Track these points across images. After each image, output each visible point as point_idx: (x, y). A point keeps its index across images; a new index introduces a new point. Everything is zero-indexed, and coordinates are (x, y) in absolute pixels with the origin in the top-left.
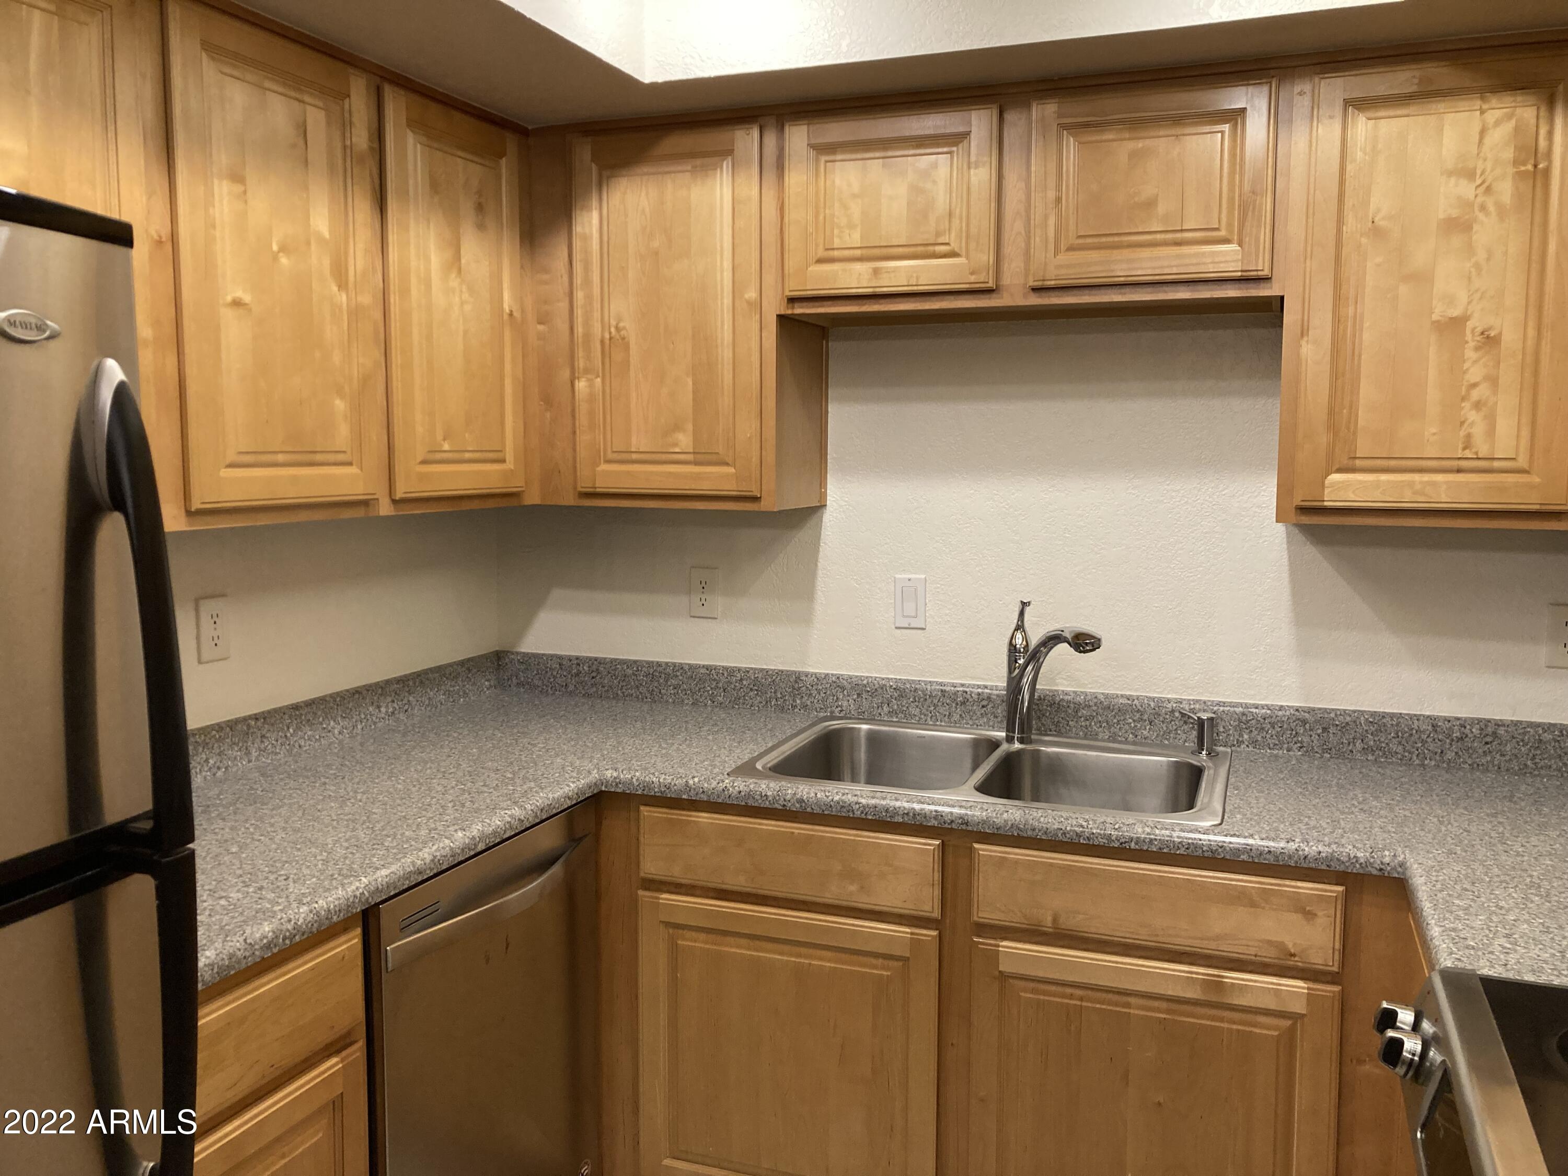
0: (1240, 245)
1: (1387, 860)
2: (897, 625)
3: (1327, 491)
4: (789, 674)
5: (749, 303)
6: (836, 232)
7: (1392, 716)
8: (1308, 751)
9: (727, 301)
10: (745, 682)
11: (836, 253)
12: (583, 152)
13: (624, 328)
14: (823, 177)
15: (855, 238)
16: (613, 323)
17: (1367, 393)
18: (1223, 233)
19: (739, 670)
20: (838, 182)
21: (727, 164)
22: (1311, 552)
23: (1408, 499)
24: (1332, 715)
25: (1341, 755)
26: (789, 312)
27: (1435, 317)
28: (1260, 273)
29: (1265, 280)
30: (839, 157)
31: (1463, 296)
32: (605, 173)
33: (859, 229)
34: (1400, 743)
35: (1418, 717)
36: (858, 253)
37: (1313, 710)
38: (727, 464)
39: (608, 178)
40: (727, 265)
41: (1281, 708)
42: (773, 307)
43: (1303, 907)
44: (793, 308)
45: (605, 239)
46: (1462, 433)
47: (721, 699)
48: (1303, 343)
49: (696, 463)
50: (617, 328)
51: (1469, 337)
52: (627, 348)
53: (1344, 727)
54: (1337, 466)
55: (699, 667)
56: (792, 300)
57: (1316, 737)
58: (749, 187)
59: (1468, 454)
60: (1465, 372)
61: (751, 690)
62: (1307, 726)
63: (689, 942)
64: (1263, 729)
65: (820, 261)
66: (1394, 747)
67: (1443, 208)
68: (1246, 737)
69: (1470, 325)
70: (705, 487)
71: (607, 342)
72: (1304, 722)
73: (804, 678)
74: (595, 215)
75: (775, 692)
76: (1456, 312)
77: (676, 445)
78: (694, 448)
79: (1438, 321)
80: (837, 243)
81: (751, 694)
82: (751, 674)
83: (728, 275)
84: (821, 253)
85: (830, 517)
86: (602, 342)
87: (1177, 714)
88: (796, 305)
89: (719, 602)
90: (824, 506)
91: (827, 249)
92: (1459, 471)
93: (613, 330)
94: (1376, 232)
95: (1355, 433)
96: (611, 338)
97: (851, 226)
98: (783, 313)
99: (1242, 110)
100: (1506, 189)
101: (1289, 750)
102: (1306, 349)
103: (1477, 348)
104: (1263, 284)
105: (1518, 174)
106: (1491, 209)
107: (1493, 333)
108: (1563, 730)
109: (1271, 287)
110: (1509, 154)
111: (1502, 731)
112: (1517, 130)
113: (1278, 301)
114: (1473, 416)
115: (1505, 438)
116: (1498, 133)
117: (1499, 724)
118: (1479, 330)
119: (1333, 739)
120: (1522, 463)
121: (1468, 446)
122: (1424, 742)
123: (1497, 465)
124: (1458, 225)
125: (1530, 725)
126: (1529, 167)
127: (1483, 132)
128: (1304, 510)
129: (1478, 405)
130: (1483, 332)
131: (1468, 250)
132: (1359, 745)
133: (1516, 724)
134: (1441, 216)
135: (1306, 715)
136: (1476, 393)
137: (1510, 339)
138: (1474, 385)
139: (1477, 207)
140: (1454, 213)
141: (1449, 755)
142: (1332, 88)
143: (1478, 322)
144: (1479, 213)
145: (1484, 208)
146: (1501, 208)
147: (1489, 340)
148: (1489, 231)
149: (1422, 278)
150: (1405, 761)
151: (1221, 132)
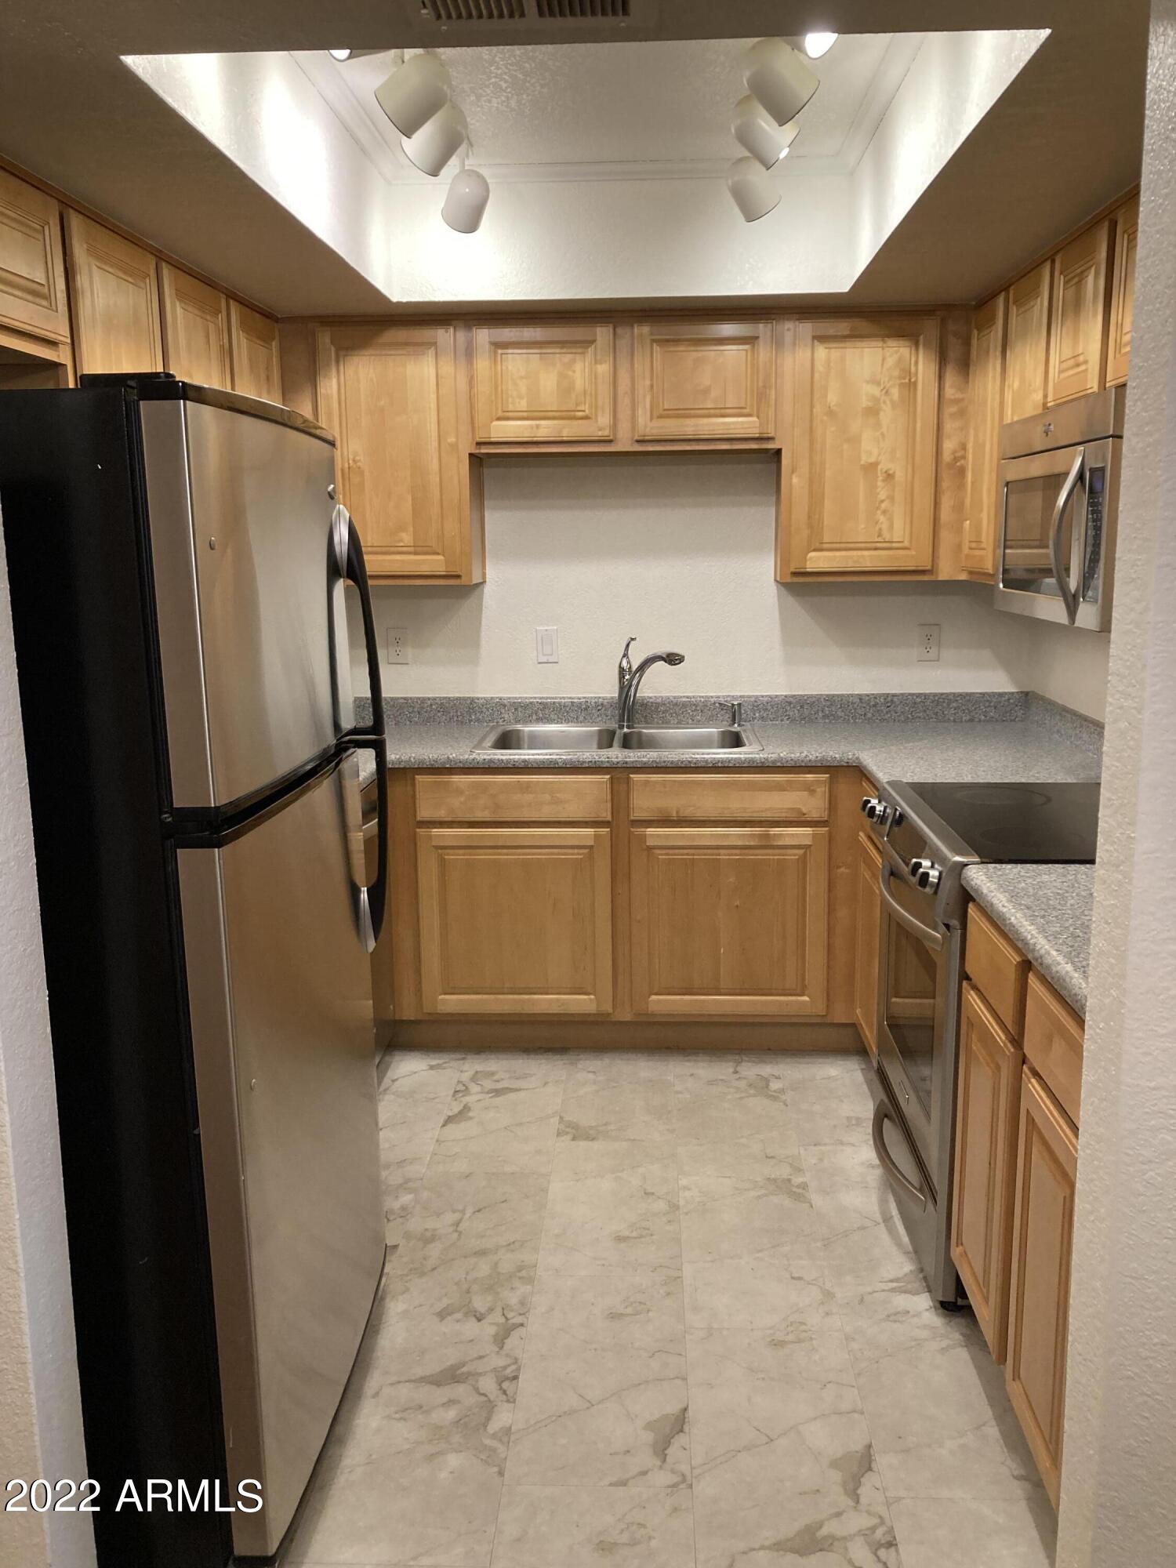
0: (758, 417)
1: (850, 757)
2: (539, 661)
3: (808, 563)
4: (465, 699)
5: (451, 445)
6: (510, 400)
7: (838, 696)
8: (792, 720)
9: (435, 444)
10: (434, 707)
11: (510, 414)
12: (324, 338)
13: (360, 461)
14: (499, 363)
15: (523, 405)
16: (351, 457)
17: (828, 507)
18: (747, 411)
19: (429, 699)
20: (510, 368)
21: (431, 352)
22: (791, 600)
23: (850, 566)
24: (805, 698)
25: (811, 721)
26: (477, 451)
27: (862, 462)
28: (770, 435)
29: (771, 439)
30: (510, 351)
31: (875, 451)
32: (342, 353)
33: (525, 400)
34: (843, 711)
35: (852, 695)
36: (525, 414)
37: (795, 696)
38: (438, 554)
39: (345, 356)
40: (434, 419)
41: (777, 696)
42: (466, 448)
43: (809, 789)
44: (480, 449)
45: (343, 398)
46: (877, 528)
47: (416, 719)
48: (794, 476)
49: (416, 553)
50: (354, 461)
51: (879, 475)
52: (362, 473)
53: (812, 705)
54: (812, 549)
55: (398, 698)
56: (479, 444)
57: (796, 712)
58: (448, 368)
59: (880, 539)
60: (878, 494)
61: (439, 711)
62: (792, 706)
63: (451, 856)
64: (765, 709)
65: (499, 419)
66: (840, 713)
67: (865, 403)
68: (757, 715)
69: (879, 467)
70: (425, 569)
71: (347, 470)
72: (790, 703)
73: (477, 701)
74: (334, 381)
75: (457, 712)
76: (872, 460)
77: (401, 541)
78: (414, 543)
79: (864, 465)
80: (511, 408)
81: (439, 714)
82: (438, 701)
83: (434, 427)
84: (500, 414)
85: (488, 589)
86: (342, 470)
87: (717, 705)
88: (483, 447)
89: (410, 652)
90: (485, 582)
91: (504, 411)
92: (876, 549)
93: (351, 462)
94: (830, 413)
95: (822, 528)
96: (349, 468)
97: (520, 397)
98: (473, 452)
99: (757, 338)
100: (895, 392)
101: (782, 720)
102: (795, 480)
103: (883, 481)
104: (771, 442)
105: (901, 385)
106: (888, 402)
107: (891, 472)
108: (926, 696)
109: (775, 443)
110: (896, 373)
111: (895, 699)
112: (900, 360)
113: (779, 452)
114: (882, 518)
115: (898, 529)
116: (891, 361)
117: (894, 695)
118: (884, 470)
119: (806, 712)
120: (906, 544)
121: (879, 535)
122: (855, 709)
123: (894, 545)
124: (872, 411)
125: (910, 694)
126: (907, 381)
127: (884, 359)
128: (795, 574)
129: (884, 512)
130: (886, 472)
131: (878, 425)
132: (821, 714)
133: (902, 694)
134: (864, 406)
135: (791, 699)
136: (883, 506)
137: (899, 475)
138: (882, 501)
139: (882, 401)
140: (870, 404)
141: (869, 715)
142: (806, 328)
143: (884, 466)
144: (882, 405)
145: (884, 402)
146: (893, 402)
147: (889, 476)
148: (887, 415)
149: (855, 441)
150: (846, 721)
151: (746, 350)
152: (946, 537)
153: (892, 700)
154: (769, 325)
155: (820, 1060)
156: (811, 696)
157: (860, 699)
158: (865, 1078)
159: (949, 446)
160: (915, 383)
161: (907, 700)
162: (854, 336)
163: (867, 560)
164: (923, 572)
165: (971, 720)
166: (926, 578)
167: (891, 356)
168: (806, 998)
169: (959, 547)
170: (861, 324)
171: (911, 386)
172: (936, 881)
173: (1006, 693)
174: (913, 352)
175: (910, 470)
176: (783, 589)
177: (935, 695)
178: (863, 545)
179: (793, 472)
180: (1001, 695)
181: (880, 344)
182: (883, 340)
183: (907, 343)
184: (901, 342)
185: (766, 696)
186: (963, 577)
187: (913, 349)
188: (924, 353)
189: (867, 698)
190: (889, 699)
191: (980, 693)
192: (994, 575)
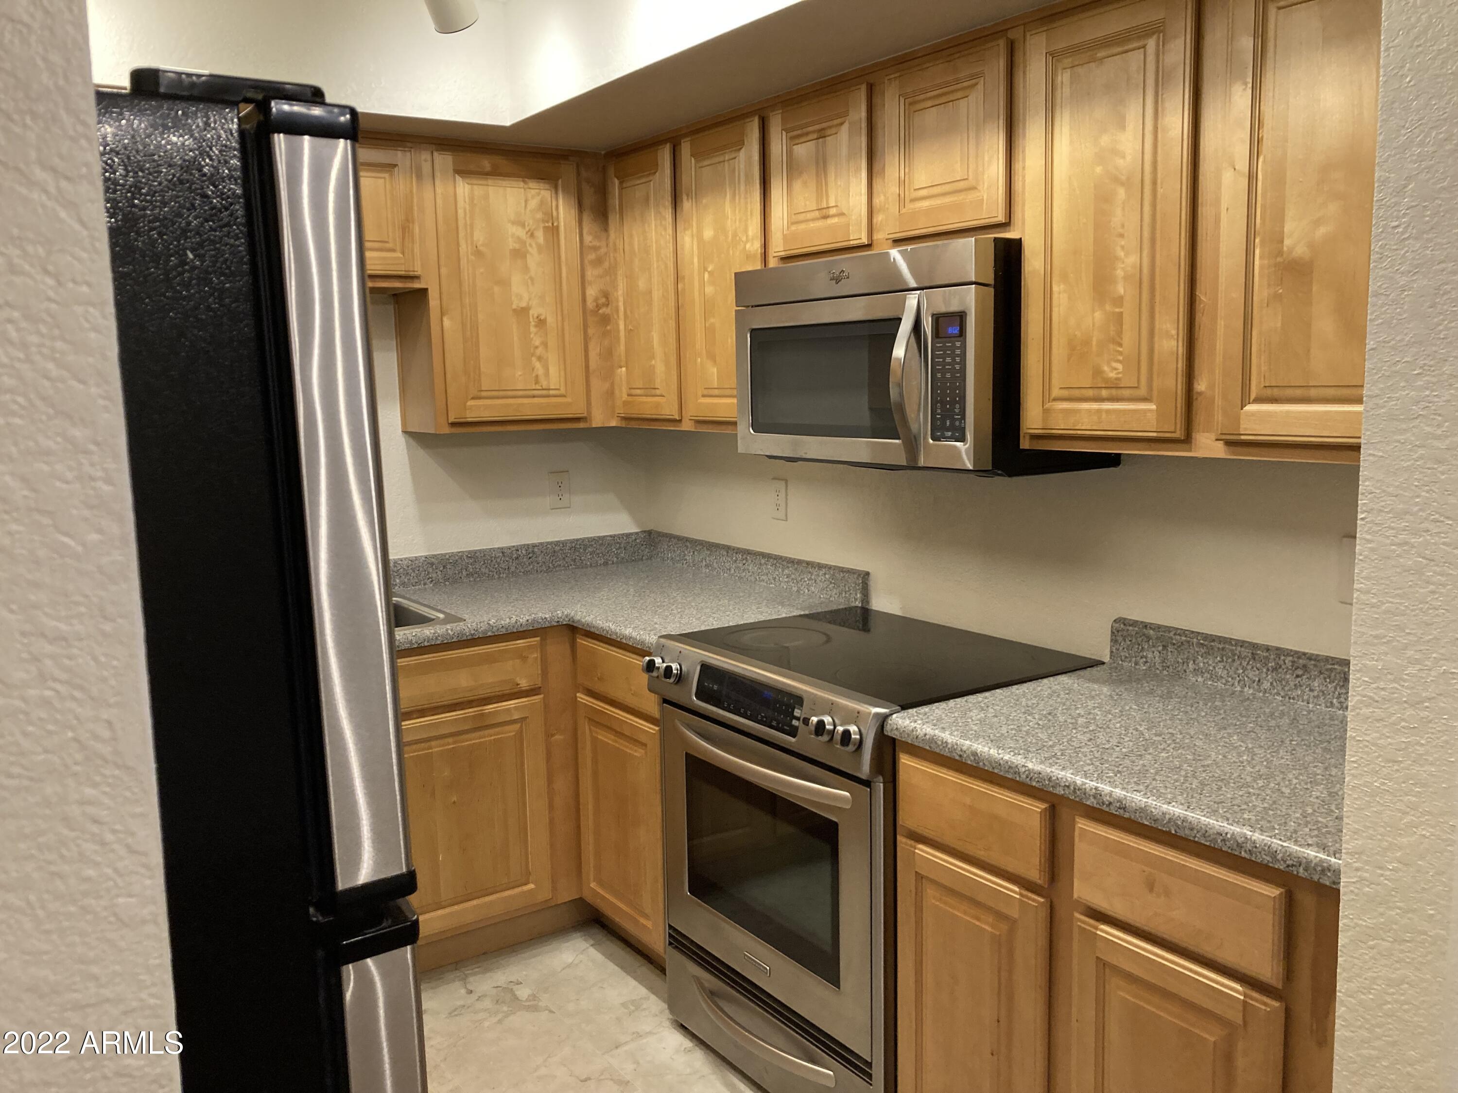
0: (403, 253)
1: (560, 615)
3: (468, 412)
7: (480, 551)
8: (436, 583)
17: (484, 352)
18: (390, 245)
22: (421, 453)
23: (513, 414)
24: (447, 557)
25: (455, 582)
27: (514, 307)
28: (416, 273)
29: (417, 277)
31: (526, 296)
34: (486, 567)
35: (493, 549)
37: (435, 555)
43: (521, 656)
46: (534, 375)
48: (445, 319)
51: (531, 320)
53: (455, 563)
54: (471, 396)
57: (439, 573)
59: (537, 387)
60: (532, 339)
62: (434, 567)
64: (407, 574)
66: (483, 570)
67: (511, 244)
68: (398, 581)
69: (531, 312)
72: (432, 564)
76: (523, 304)
79: (515, 309)
92: (534, 397)
94: (478, 253)
95: (480, 376)
99: (395, 165)
100: (540, 235)
101: (425, 584)
102: (447, 322)
103: (536, 326)
104: (415, 280)
105: (544, 227)
106: (534, 245)
107: (542, 317)
108: (564, 543)
109: (420, 282)
110: (539, 216)
111: (536, 550)
112: (542, 203)
113: (425, 291)
114: (538, 365)
115: (554, 378)
116: (533, 203)
117: (534, 546)
118: (536, 315)
119: (450, 572)
120: (562, 391)
121: (537, 382)
122: (499, 564)
123: (552, 392)
124: (519, 254)
125: (548, 543)
126: (550, 224)
127: (526, 201)
128: (453, 424)
129: (540, 358)
130: (538, 317)
131: (526, 269)
132: (464, 573)
133: (541, 544)
134: (511, 247)
135: (433, 560)
136: (539, 351)
137: (551, 320)
138: (537, 347)
139: (528, 245)
140: (517, 246)
141: (513, 569)
142: (444, 160)
143: (533, 312)
144: (529, 248)
145: (531, 245)
146: (539, 247)
147: (541, 322)
148: (535, 259)
149: (505, 283)
150: (490, 578)
151: (384, 178)
152: (598, 386)
153: (533, 551)
154: (408, 154)
155: (546, 948)
156: (452, 555)
157: (503, 553)
159: (592, 292)
160: (558, 227)
161: (547, 549)
162: (495, 173)
163: (530, 408)
164: (578, 420)
165: (606, 564)
166: (582, 425)
167: (533, 197)
168: (531, 886)
169: (610, 394)
170: (500, 160)
171: (553, 231)
172: (858, 737)
173: (631, 534)
174: (553, 195)
175: (560, 318)
176: (411, 441)
177: (572, 541)
178: (521, 393)
179: (442, 314)
180: (628, 535)
181: (522, 184)
182: (523, 181)
183: (547, 186)
184: (542, 185)
185: (406, 559)
186: (613, 424)
187: (553, 192)
188: (563, 198)
189: (510, 551)
190: (530, 550)
191: (611, 536)
192: (680, 421)
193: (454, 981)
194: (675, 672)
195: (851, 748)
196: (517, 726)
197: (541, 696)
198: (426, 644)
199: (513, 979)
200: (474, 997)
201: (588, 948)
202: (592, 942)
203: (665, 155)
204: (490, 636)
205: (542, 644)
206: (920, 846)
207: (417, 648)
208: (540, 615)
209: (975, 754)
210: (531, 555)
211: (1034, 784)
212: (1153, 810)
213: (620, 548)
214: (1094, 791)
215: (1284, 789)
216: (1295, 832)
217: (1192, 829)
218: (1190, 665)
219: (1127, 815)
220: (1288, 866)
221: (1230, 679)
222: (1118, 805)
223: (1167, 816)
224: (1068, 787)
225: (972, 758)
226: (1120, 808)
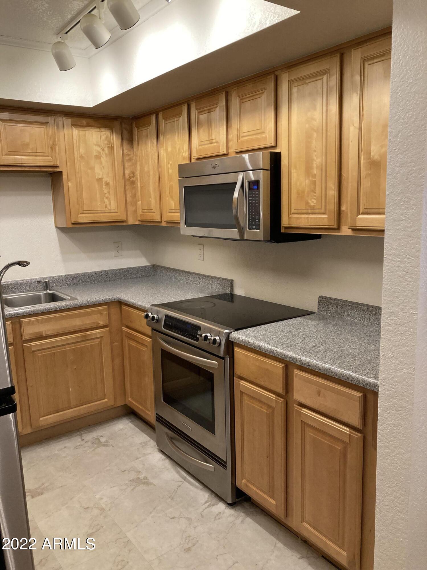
0: (52, 157)
1: (115, 297)
3: (79, 219)
7: (87, 273)
8: (69, 285)
17: (85, 195)
18: (47, 154)
22: (63, 235)
23: (96, 220)
24: (74, 275)
25: (77, 285)
27: (96, 178)
28: (57, 165)
29: (58, 167)
31: (101, 174)
35: (92, 272)
37: (69, 275)
41: (62, 276)
46: (105, 204)
48: (69, 183)
51: (103, 183)
53: (77, 278)
54: (80, 213)
57: (71, 281)
59: (106, 209)
60: (104, 191)
64: (58, 282)
66: (88, 280)
67: (95, 154)
68: (54, 285)
69: (103, 180)
72: (68, 278)
76: (100, 177)
79: (97, 179)
87: (36, 282)
92: (105, 213)
94: (82, 157)
95: (83, 205)
99: (48, 123)
100: (106, 150)
101: (65, 286)
102: (70, 184)
103: (105, 185)
104: (57, 168)
105: (108, 147)
106: (104, 154)
107: (108, 182)
108: (120, 270)
109: (59, 169)
110: (106, 142)
111: (109, 272)
112: (107, 137)
113: (61, 172)
114: (106, 200)
115: (113, 205)
116: (103, 137)
117: (108, 271)
118: (105, 181)
119: (75, 281)
120: (116, 211)
121: (106, 207)
122: (94, 278)
123: (112, 211)
124: (98, 157)
125: (114, 270)
126: (110, 146)
127: (101, 137)
128: (73, 224)
129: (107, 198)
130: (106, 182)
131: (101, 163)
132: (81, 281)
133: (111, 270)
134: (95, 155)
135: (68, 276)
136: (106, 195)
137: (111, 183)
138: (106, 194)
139: (101, 153)
140: (97, 154)
141: (100, 280)
142: (68, 121)
143: (105, 180)
144: (102, 155)
145: (103, 154)
146: (106, 154)
147: (107, 184)
148: (104, 159)
149: (93, 169)
150: (91, 283)
151: (44, 128)
152: (131, 209)
154: (53, 118)
155: (112, 424)
156: (76, 274)
157: (96, 274)
158: (135, 425)
159: (127, 172)
160: (113, 147)
161: (113, 272)
162: (88, 126)
163: (103, 217)
164: (122, 222)
165: (137, 277)
166: (124, 224)
167: (103, 135)
168: (106, 400)
169: (136, 211)
170: (90, 121)
171: (111, 148)
172: (219, 341)
173: (147, 266)
174: (111, 134)
175: (115, 182)
176: (59, 230)
177: (123, 269)
178: (100, 211)
179: (68, 181)
180: (145, 267)
181: (99, 130)
182: (99, 129)
183: (109, 131)
184: (107, 130)
185: (57, 276)
186: (137, 223)
187: (111, 133)
188: (116, 136)
189: (98, 273)
190: (107, 272)
191: (138, 267)
192: (161, 222)
193: (77, 436)
194: (156, 318)
195: (216, 345)
196: (99, 340)
197: (108, 328)
198: (62, 308)
199: (100, 435)
200: (84, 442)
201: (128, 423)
202: (130, 421)
203: (153, 118)
204: (88, 305)
205: (109, 308)
206: (242, 381)
207: (59, 310)
208: (107, 297)
209: (259, 346)
210: (107, 274)
211: (279, 357)
212: (319, 366)
213: (142, 271)
214: (299, 359)
215: (368, 358)
216: (368, 373)
217: (332, 373)
218: (346, 313)
219: (310, 368)
220: (364, 385)
221: (359, 318)
222: (308, 364)
223: (324, 368)
224: (291, 358)
225: (258, 348)
226: (308, 365)
